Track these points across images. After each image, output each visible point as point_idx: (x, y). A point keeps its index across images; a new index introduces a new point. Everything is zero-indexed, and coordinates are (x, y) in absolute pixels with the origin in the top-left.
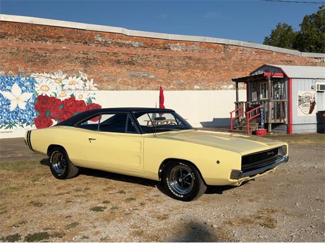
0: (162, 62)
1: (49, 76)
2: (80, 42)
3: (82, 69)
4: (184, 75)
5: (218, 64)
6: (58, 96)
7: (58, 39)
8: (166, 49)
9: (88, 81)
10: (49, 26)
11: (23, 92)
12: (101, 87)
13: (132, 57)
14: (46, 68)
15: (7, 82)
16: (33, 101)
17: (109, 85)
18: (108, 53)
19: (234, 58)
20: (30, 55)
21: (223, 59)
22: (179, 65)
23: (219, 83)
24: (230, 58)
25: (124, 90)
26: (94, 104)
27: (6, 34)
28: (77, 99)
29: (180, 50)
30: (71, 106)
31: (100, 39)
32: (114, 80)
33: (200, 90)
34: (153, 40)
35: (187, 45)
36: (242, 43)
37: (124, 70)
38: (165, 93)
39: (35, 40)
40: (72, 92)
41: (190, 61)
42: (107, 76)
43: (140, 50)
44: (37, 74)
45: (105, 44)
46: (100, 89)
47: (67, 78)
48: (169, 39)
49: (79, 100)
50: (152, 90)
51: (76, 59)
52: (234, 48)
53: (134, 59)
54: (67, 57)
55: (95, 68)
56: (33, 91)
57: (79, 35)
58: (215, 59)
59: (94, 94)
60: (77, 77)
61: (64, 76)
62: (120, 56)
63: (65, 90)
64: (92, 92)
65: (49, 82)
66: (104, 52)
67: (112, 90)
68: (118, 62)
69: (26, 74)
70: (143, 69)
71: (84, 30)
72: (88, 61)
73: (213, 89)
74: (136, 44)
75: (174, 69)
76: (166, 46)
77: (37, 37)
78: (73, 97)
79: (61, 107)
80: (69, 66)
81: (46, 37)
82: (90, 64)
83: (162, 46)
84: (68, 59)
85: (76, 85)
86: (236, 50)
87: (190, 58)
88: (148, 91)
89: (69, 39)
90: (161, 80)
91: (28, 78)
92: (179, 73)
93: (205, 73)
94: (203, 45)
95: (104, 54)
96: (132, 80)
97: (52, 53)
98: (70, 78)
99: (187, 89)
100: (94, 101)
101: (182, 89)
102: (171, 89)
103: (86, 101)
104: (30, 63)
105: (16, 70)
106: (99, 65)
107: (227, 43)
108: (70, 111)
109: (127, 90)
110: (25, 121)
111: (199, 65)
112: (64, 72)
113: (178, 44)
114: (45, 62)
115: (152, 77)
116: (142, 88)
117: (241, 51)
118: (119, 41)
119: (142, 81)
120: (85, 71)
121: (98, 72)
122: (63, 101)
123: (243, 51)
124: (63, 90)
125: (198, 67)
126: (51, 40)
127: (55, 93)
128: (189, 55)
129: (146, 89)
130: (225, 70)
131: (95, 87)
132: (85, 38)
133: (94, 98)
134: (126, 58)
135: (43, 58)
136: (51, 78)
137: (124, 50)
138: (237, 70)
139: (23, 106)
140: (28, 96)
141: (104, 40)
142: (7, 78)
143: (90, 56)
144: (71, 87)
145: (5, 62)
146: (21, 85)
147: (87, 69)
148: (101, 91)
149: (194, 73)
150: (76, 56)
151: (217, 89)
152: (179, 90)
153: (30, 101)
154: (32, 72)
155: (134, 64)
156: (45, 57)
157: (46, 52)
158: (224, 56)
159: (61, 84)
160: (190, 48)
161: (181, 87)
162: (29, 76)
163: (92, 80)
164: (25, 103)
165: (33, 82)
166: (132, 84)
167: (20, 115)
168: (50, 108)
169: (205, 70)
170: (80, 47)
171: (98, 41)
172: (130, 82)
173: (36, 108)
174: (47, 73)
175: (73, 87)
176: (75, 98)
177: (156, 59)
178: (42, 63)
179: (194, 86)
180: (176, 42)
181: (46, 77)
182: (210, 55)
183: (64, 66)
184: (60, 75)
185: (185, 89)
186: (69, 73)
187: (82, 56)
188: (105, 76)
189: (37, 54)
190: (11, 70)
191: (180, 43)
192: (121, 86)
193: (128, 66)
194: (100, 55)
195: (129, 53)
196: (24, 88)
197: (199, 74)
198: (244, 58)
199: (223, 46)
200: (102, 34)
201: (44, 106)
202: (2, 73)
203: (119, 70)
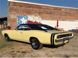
1: (31, 16)
6: (33, 21)
7: (34, 7)
9: (40, 18)
10: (32, 4)
11: (25, 20)
13: (51, 12)
15: (22, 17)
16: (27, 22)
26: (41, 23)
28: (37, 22)
31: (43, 8)
32: (46, 18)
34: (57, 8)
38: (59, 21)
43: (53, 10)
44: (28, 15)
45: (45, 9)
46: (42, 20)
56: (27, 19)
64: (40, 20)
67: (45, 20)
68: (47, 13)
70: (53, 15)
73: (72, 21)
74: (52, 9)
76: (60, 9)
80: (36, 14)
84: (35, 12)
87: (66, 13)
89: (36, 7)
90: (58, 18)
92: (63, 16)
93: (70, 17)
94: (70, 9)
95: (44, 11)
96: (50, 18)
102: (61, 21)
103: (39, 22)
104: (27, 13)
106: (43, 14)
109: (49, 20)
115: (56, 17)
116: (53, 20)
118: (48, 8)
119: (53, 18)
120: (39, 15)
125: (68, 15)
126: (32, 8)
130: (76, 16)
132: (40, 7)
134: (49, 12)
137: (49, 10)
143: (41, 12)
145: (22, 12)
146: (25, 18)
149: (67, 17)
150: (37, 11)
151: (74, 21)
157: (31, 10)
158: (76, 12)
159: (33, 18)
161: (63, 20)
164: (25, 22)
165: (27, 17)
175: (36, 19)
177: (57, 13)
178: (30, 13)
179: (67, 20)
184: (33, 16)
186: (36, 16)
187: (39, 12)
188: (44, 17)
189: (29, 11)
191: (64, 9)
193: (50, 14)
200: (44, 6)
202: (21, 15)
203: (47, 15)
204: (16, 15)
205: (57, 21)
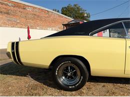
13: (8, 10)
33: (40, 29)
37: (4, 17)
41: (35, 16)
43: (12, 8)
48: (26, 4)
68: (1, 12)
70: (14, 17)
75: (28, 19)
76: (24, 7)
88: (16, 28)
90: (22, 23)
92: (31, 21)
94: (40, 10)
99: (34, 29)
109: (6, 27)
113: (30, 7)
115: (18, 21)
125: (38, 19)
155: (9, 14)
158: (48, 16)
166: (8, 24)
169: (41, 21)
177: (20, 13)
179: (37, 27)
193: (6, 15)
197: (39, 22)
199: (47, 11)
205: (27, 29)
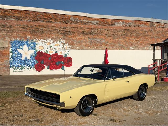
0: (110, 33)
1: (43, 41)
2: (62, 21)
3: (62, 37)
4: (124, 41)
5: (146, 34)
6: (48, 52)
7: (50, 20)
8: (113, 25)
9: (65, 44)
10: (45, 12)
11: (29, 49)
12: (73, 47)
13: (91, 30)
14: (42, 37)
15: (21, 44)
16: (35, 55)
17: (77, 46)
18: (77, 28)
19: (157, 30)
20: (33, 29)
21: (150, 31)
22: (121, 35)
23: (147, 46)
24: (155, 30)
25: (86, 49)
26: (68, 57)
27: (21, 17)
28: (59, 54)
29: (122, 25)
30: (55, 58)
31: (73, 20)
32: (80, 44)
33: (134, 50)
34: (105, 19)
35: (126, 22)
36: (163, 21)
37: (86, 38)
39: (36, 21)
40: (56, 50)
41: (128, 32)
42: (76, 41)
43: (96, 26)
44: (37, 40)
45: (76, 23)
46: (72, 49)
47: (54, 42)
48: (115, 19)
49: (60, 55)
50: (102, 49)
51: (59, 31)
52: (158, 24)
53: (93, 31)
54: (54, 31)
55: (70, 37)
56: (34, 49)
57: (61, 18)
58: (145, 31)
59: (69, 51)
60: (59, 42)
61: (52, 41)
62: (84, 29)
63: (52, 49)
64: (67, 50)
65: (44, 44)
66: (75, 27)
67: (79, 49)
68: (83, 33)
69: (31, 40)
70: (98, 37)
71: (64, 15)
72: (66, 32)
73: (143, 50)
74: (94, 22)
75: (117, 37)
76: (112, 23)
77: (38, 19)
78: (56, 53)
79: (50, 59)
80: (55, 35)
81: (43, 19)
82: (67, 35)
83: (110, 23)
84: (54, 32)
85: (59, 46)
86: (159, 25)
87: (128, 30)
88: (100, 50)
89: (56, 20)
90: (108, 44)
91: (32, 42)
92: (121, 39)
93: (138, 40)
94: (137, 22)
95: (75, 28)
96: (91, 44)
97: (45, 28)
98: (55, 42)
99: (125, 50)
100: (68, 56)
101: (122, 49)
102: (115, 49)
103: (63, 55)
104: (34, 34)
105: (26, 38)
106: (72, 35)
107: (153, 21)
108: (54, 61)
109: (88, 49)
110: (30, 66)
111: (134, 35)
112: (52, 39)
113: (121, 22)
114: (42, 33)
115: (103, 42)
116: (96, 49)
117: (162, 26)
118: (84, 20)
119: (97, 44)
120: (64, 39)
121: (71, 39)
122: (51, 55)
123: (163, 26)
124: (51, 49)
125: (133, 36)
126: (46, 21)
127: (47, 51)
128: (127, 29)
129: (99, 49)
130: (151, 38)
131: (69, 47)
132: (65, 19)
133: (68, 54)
134: (87, 31)
135: (41, 31)
136: (44, 42)
137: (87, 26)
138: (159, 38)
139: (29, 58)
140: (32, 52)
141: (75, 20)
142: (21, 42)
143: (67, 29)
144: (55, 47)
145: (20, 33)
146: (28, 46)
147: (65, 37)
148: (73, 50)
149: (130, 40)
150: (59, 29)
151: (145, 50)
152: (120, 50)
153: (33, 55)
154: (35, 39)
155: (92, 34)
156: (42, 30)
157: (43, 27)
158: (150, 29)
159: (50, 45)
160: (128, 24)
161: (121, 48)
162: (33, 41)
163: (68, 43)
164: (30, 56)
165: (35, 44)
166: (91, 46)
167: (27, 62)
168: (44, 59)
169: (138, 38)
170: (62, 24)
171: (72, 21)
172: (90, 45)
173: (36, 58)
174: (43, 39)
175: (57, 47)
176: (57, 53)
177: (106, 31)
179: (130, 47)
180: (119, 20)
181: (42, 42)
182: (142, 28)
183: (52, 36)
184: (50, 41)
185: (124, 49)
186: (55, 39)
187: (62, 29)
188: (75, 41)
189: (37, 28)
190: (23, 37)
191: (122, 21)
192: (84, 47)
193: (88, 36)
194: (73, 29)
195: (90, 28)
196: (30, 47)
198: (164, 30)
199: (150, 22)
200: (74, 17)
201: (40, 58)
202: (18, 39)
203: (83, 38)
204: (8, 39)
